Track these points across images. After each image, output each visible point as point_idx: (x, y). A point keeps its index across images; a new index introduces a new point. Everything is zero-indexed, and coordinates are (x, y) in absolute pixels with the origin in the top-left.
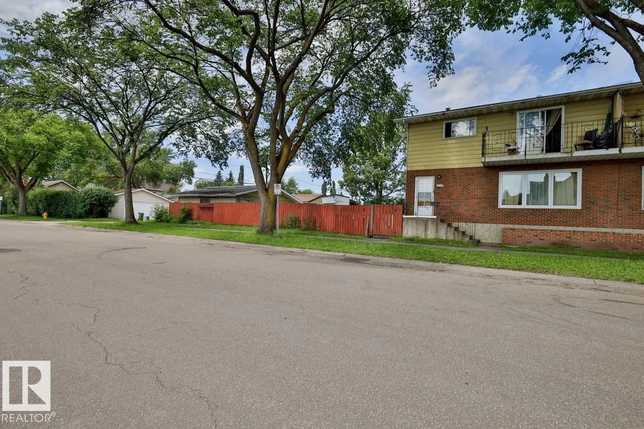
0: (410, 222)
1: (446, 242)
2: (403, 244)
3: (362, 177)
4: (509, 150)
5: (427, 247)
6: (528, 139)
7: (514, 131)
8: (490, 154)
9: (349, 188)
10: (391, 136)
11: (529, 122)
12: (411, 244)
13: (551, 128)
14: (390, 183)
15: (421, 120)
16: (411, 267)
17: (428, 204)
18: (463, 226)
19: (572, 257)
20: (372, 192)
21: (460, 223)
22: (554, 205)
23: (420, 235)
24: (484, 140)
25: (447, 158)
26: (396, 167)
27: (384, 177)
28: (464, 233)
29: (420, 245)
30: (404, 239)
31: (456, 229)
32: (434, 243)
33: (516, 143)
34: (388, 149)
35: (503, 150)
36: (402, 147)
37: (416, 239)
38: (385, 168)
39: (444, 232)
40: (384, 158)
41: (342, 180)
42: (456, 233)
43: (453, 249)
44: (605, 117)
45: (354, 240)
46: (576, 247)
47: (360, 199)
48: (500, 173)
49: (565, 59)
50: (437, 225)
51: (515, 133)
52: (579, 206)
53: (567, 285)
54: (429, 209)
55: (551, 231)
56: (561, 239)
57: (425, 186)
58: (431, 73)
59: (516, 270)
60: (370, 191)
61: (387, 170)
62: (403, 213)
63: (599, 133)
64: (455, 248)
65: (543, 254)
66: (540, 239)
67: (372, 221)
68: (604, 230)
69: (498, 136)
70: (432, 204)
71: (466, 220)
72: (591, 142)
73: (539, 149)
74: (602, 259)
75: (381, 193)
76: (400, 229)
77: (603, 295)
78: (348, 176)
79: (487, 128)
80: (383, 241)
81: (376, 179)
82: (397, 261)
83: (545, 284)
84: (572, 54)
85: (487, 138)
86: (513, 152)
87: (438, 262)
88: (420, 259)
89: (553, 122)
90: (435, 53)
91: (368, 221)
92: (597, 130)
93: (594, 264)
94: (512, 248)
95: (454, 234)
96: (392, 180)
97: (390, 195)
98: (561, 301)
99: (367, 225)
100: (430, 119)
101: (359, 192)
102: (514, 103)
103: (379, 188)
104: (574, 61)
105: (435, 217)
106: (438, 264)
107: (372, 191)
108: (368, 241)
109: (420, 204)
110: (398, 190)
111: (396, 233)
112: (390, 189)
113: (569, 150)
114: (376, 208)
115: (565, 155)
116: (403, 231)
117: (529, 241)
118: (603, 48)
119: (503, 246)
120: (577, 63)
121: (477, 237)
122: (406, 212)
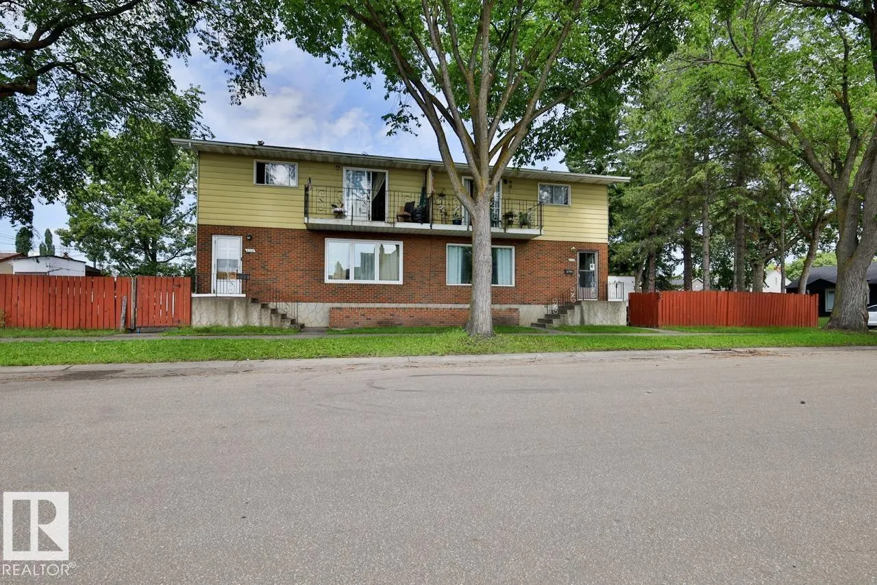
0: (204, 304)
1: (260, 331)
2: (191, 338)
3: (112, 226)
4: (336, 212)
5: (230, 339)
6: (354, 202)
7: (339, 190)
8: (314, 213)
9: (84, 245)
10: (167, 166)
11: (357, 182)
12: (205, 337)
13: (376, 194)
14: (172, 241)
15: (220, 150)
16: (201, 373)
17: (232, 276)
18: (282, 307)
19: (393, 335)
20: (137, 255)
21: (278, 303)
22: (380, 279)
23: (220, 323)
24: (307, 195)
25: (260, 213)
26: (182, 216)
27: (158, 230)
28: (284, 316)
29: (219, 337)
30: (194, 330)
31: (274, 311)
32: (242, 332)
33: (342, 205)
34: (165, 185)
35: (328, 212)
36: (191, 186)
37: (215, 329)
38: (161, 216)
39: (256, 317)
40: (158, 198)
41: (68, 228)
42: (273, 317)
43: (266, 339)
44: (420, 190)
45: (94, 339)
46: (399, 325)
47: (109, 264)
48: (326, 239)
49: (385, 118)
50: (247, 306)
51: (341, 192)
52: (400, 282)
53: (385, 367)
54: (234, 284)
55: (377, 308)
56: (386, 317)
57: (228, 250)
58: (232, 83)
59: (340, 357)
60: (132, 253)
61: (166, 220)
62: (193, 290)
63: (416, 205)
64: (270, 337)
65: (368, 336)
66: (367, 319)
67: (133, 303)
68: (419, 306)
69: (323, 192)
70: (238, 276)
71: (287, 299)
72: (409, 214)
73: (365, 215)
74: (417, 335)
75: (154, 257)
76: (186, 315)
77: (412, 371)
78: (81, 223)
79: (310, 179)
80: (155, 337)
81: (143, 233)
82: (180, 366)
83: (366, 369)
84: (391, 115)
85: (310, 192)
86: (340, 215)
87: (245, 359)
88: (217, 359)
89: (378, 188)
90: (237, 55)
91: (124, 303)
92: (414, 202)
93: (410, 341)
94: (339, 331)
95: (271, 318)
96: (175, 237)
97: (170, 261)
98: (375, 384)
99: (124, 311)
100: (233, 151)
101: (107, 254)
102: (340, 155)
103: (150, 248)
104: (392, 123)
105: (244, 295)
106: (244, 362)
107: (136, 253)
108: (123, 339)
109: (221, 276)
110: (186, 254)
111: (180, 322)
112: (171, 251)
113: (392, 220)
114: (140, 282)
115: (389, 225)
116: (193, 317)
117: (357, 321)
118: (416, 118)
119: (329, 330)
120: (394, 127)
121: (300, 321)
122: (198, 289)
